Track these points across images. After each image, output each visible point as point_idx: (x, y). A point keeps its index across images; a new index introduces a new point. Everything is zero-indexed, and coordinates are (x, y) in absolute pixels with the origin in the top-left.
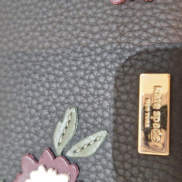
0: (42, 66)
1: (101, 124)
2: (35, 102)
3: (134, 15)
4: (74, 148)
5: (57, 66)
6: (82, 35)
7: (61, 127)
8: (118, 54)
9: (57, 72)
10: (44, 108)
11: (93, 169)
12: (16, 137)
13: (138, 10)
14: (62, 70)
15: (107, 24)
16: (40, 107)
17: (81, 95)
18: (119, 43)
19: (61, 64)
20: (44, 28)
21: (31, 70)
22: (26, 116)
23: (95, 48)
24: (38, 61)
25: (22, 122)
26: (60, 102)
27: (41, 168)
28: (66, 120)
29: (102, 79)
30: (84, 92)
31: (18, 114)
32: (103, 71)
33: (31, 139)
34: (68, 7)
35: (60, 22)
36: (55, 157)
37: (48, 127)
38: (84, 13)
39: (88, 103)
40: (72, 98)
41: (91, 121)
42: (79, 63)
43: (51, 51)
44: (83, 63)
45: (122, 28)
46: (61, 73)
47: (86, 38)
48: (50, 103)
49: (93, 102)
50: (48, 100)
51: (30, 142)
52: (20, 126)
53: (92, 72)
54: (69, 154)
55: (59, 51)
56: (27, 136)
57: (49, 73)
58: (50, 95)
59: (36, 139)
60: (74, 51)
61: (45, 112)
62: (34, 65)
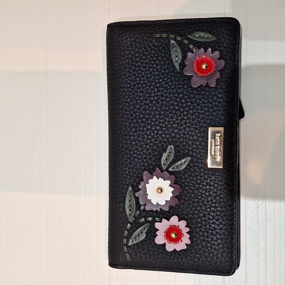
0: (152, 121)
1: (188, 153)
2: (149, 141)
3: (205, 94)
4: (173, 166)
5: (161, 121)
6: (175, 104)
7: (165, 156)
8: (196, 116)
9: (161, 125)
10: (154, 145)
11: (183, 177)
12: (138, 161)
13: (207, 92)
14: (165, 124)
15: (190, 99)
16: (152, 144)
17: (176, 138)
18: (197, 110)
19: (164, 120)
20: (152, 99)
21: (145, 123)
22: (144, 149)
23: (184, 112)
24: (150, 118)
25: (141, 153)
26: (164, 142)
27: (155, 178)
28: (168, 152)
29: (187, 129)
30: (178, 136)
31: (139, 148)
32: (188, 125)
33: (147, 162)
34: (167, 87)
35: (162, 96)
36: (162, 171)
37: (157, 155)
38: (176, 91)
39: (180, 142)
40: (171, 139)
41: (182, 152)
42: (174, 120)
43: (157, 112)
44: (177, 120)
45: (198, 101)
47: (177, 105)
48: (158, 142)
49: (183, 142)
50: (156, 140)
51: (146, 164)
52: (141, 155)
53: (182, 125)
54: (171, 169)
55: (162, 112)
56: (145, 160)
57: (156, 125)
58: (158, 138)
59: (150, 162)
60: (171, 113)
61: (155, 147)
62: (148, 121)
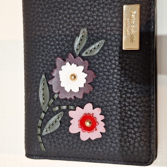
0: (64, 5)
1: (101, 36)
2: (61, 26)
4: (86, 51)
5: (74, 4)
7: (78, 40)
9: (74, 8)
10: (67, 30)
11: (97, 62)
12: (51, 48)
14: (77, 6)
16: (64, 30)
17: (89, 20)
19: (76, 3)
21: (57, 7)
22: (56, 35)
25: (54, 39)
26: (77, 26)
28: (81, 36)
29: (101, 11)
30: (91, 19)
31: (51, 35)
32: (102, 5)
33: (60, 48)
36: (75, 58)
37: (70, 41)
39: (93, 24)
40: (84, 23)
41: (95, 35)
44: (90, 1)
48: (70, 27)
49: (96, 24)
50: (69, 25)
51: (59, 51)
52: (53, 41)
53: (95, 6)
54: (84, 54)
56: (58, 47)
57: (69, 9)
58: (71, 22)
59: (63, 48)
61: (68, 32)
62: (60, 4)
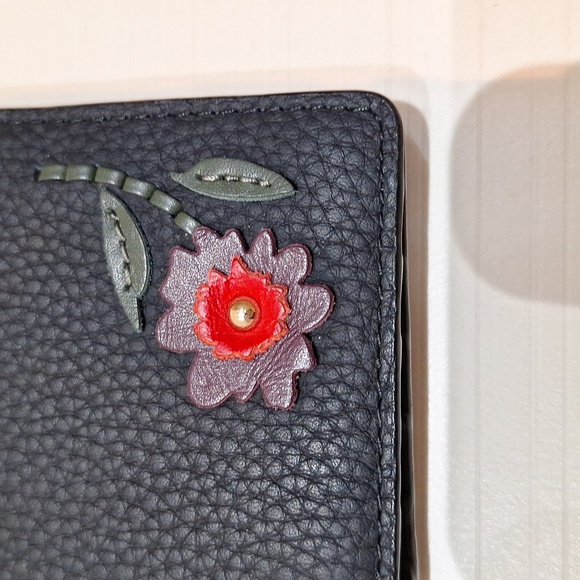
3: (249, 436)
6: (127, 473)
8: (214, 535)
13: (259, 427)
15: (185, 454)
18: (216, 507)
20: (35, 445)
23: (161, 512)
24: (23, 530)
34: (93, 397)
35: (74, 434)
38: (131, 419)
42: (123, 545)
43: (54, 507)
45: (221, 467)
46: (80, 566)
47: (135, 482)
55: (74, 509)
60: (109, 513)
